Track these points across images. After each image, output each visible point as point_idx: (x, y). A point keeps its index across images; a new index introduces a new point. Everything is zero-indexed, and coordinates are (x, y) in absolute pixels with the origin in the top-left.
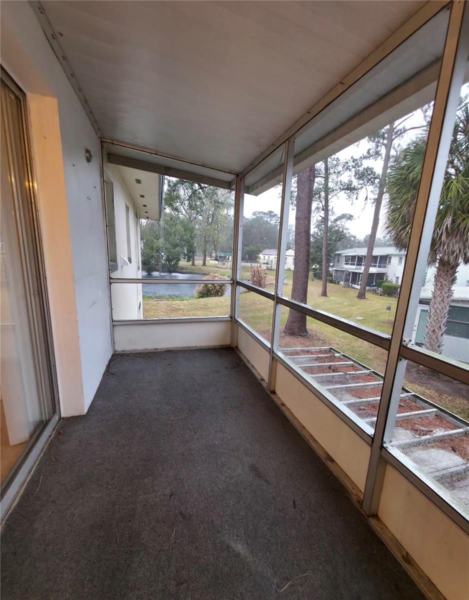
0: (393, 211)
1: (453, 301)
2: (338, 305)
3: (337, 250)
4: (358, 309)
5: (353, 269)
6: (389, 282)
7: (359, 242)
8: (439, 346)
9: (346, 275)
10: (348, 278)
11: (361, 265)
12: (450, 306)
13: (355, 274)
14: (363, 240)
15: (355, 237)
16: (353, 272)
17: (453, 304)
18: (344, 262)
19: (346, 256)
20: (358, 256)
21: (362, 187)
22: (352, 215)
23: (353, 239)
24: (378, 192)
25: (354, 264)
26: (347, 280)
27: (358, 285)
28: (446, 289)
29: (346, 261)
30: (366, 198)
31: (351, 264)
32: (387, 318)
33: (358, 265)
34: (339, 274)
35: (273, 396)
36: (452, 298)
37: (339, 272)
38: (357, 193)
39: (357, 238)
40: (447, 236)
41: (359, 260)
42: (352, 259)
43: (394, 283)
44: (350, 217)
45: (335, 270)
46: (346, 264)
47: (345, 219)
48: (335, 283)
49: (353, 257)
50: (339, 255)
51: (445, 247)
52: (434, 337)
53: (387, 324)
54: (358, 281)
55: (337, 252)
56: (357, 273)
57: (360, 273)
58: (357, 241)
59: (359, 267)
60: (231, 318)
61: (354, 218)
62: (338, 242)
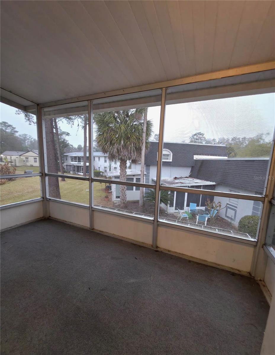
0: (100, 135)
1: (128, 176)
2: (73, 185)
3: (65, 153)
4: (85, 185)
5: (76, 164)
6: (96, 170)
7: (75, 149)
8: (125, 196)
9: (73, 167)
10: (74, 169)
11: (80, 162)
12: (126, 178)
13: (78, 167)
14: (77, 148)
15: (72, 146)
16: (77, 166)
17: (127, 177)
18: (70, 160)
19: (71, 157)
20: (78, 157)
21: (75, 119)
22: (69, 133)
23: (71, 147)
24: (84, 123)
25: (76, 161)
26: (74, 171)
27: (81, 172)
28: (124, 171)
29: (71, 159)
30: (78, 125)
31: (75, 161)
32: (101, 188)
33: (78, 161)
34: (69, 167)
35: (94, 231)
36: (127, 175)
37: (69, 166)
38: (73, 121)
39: (74, 146)
40: (123, 149)
41: (79, 159)
42: (74, 159)
43: (98, 170)
44: (68, 134)
45: (66, 165)
46: (72, 161)
47: (65, 135)
48: (67, 173)
49: (75, 157)
50: (67, 156)
51: (122, 153)
52: (123, 192)
53: (101, 191)
54: (81, 170)
55: (65, 154)
56: (79, 166)
57: (81, 166)
58: (74, 148)
59: (79, 163)
60: (43, 198)
61: (70, 135)
62: (65, 148)
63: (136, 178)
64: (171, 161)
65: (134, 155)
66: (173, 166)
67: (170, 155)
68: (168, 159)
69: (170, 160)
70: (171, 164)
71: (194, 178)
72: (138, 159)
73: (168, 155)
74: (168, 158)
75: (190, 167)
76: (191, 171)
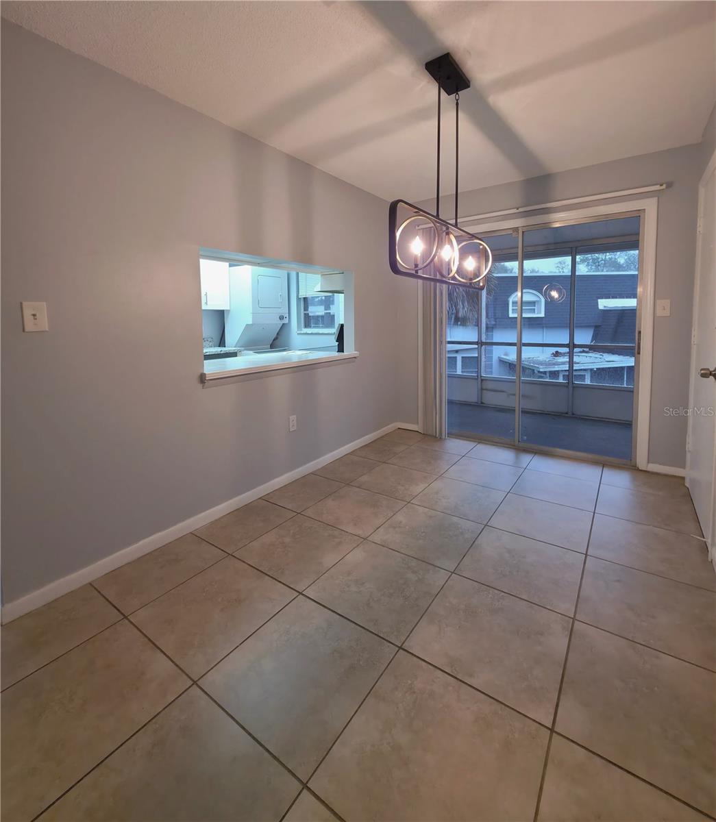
63: (462, 357)
64: (542, 315)
65: (463, 308)
66: (547, 327)
67: (539, 302)
68: (534, 312)
69: (540, 312)
70: (544, 322)
71: (604, 352)
72: (471, 315)
73: (533, 303)
74: (534, 309)
75: (592, 326)
76: (593, 336)
